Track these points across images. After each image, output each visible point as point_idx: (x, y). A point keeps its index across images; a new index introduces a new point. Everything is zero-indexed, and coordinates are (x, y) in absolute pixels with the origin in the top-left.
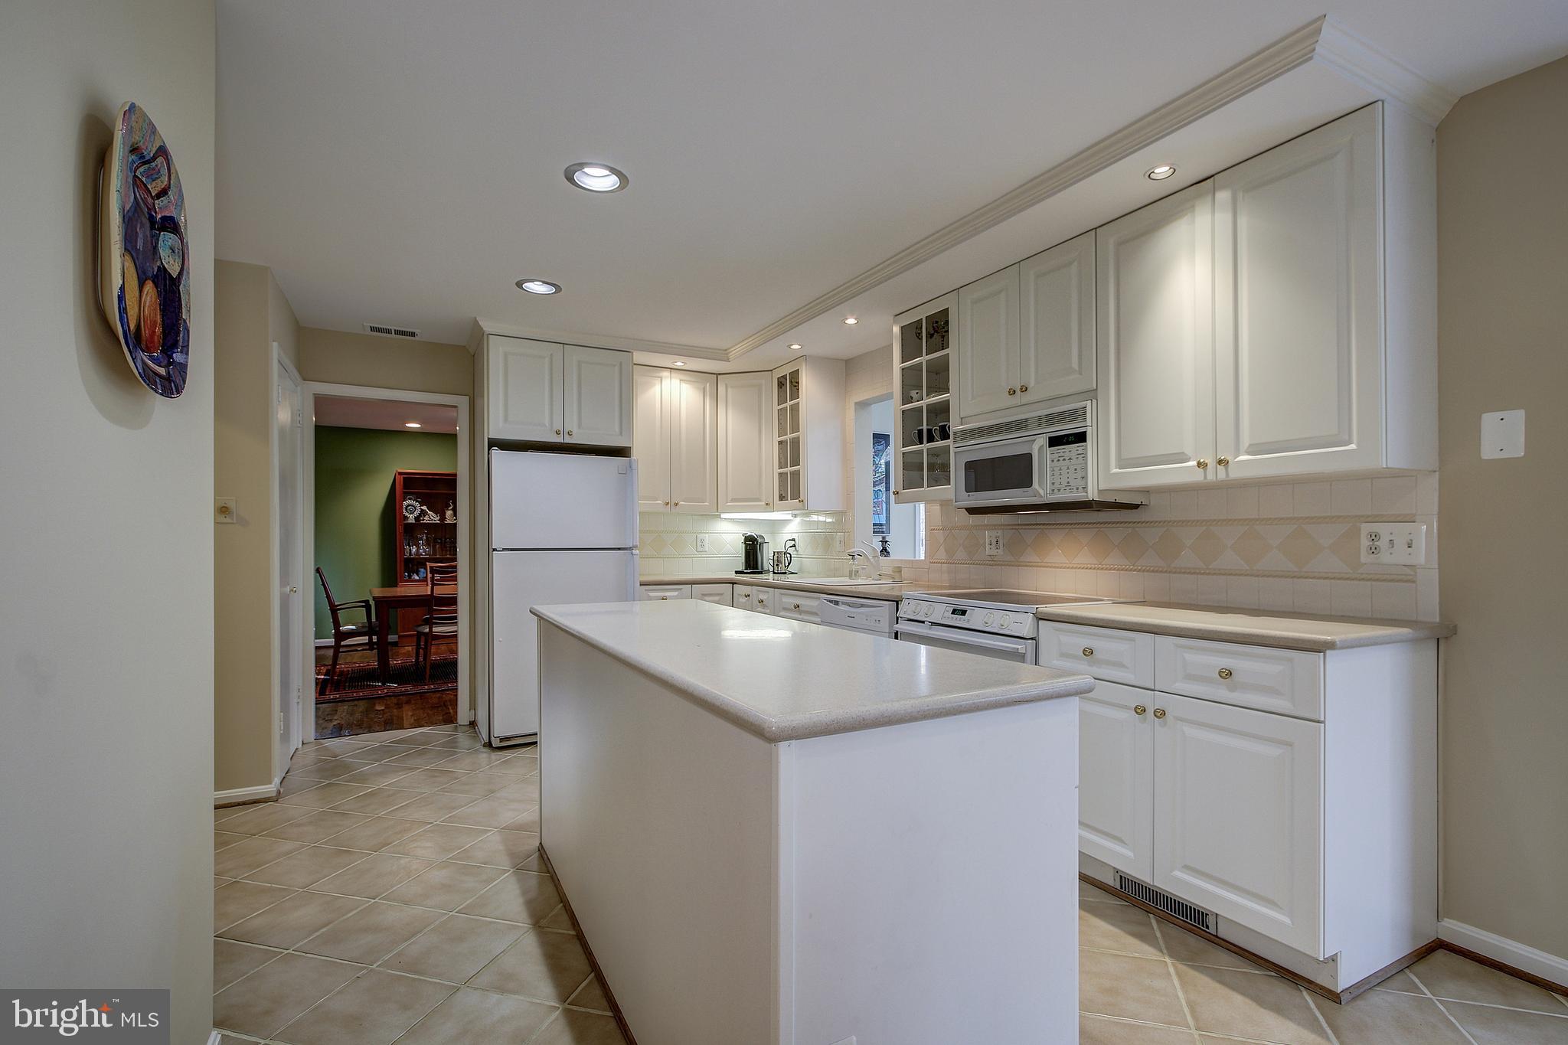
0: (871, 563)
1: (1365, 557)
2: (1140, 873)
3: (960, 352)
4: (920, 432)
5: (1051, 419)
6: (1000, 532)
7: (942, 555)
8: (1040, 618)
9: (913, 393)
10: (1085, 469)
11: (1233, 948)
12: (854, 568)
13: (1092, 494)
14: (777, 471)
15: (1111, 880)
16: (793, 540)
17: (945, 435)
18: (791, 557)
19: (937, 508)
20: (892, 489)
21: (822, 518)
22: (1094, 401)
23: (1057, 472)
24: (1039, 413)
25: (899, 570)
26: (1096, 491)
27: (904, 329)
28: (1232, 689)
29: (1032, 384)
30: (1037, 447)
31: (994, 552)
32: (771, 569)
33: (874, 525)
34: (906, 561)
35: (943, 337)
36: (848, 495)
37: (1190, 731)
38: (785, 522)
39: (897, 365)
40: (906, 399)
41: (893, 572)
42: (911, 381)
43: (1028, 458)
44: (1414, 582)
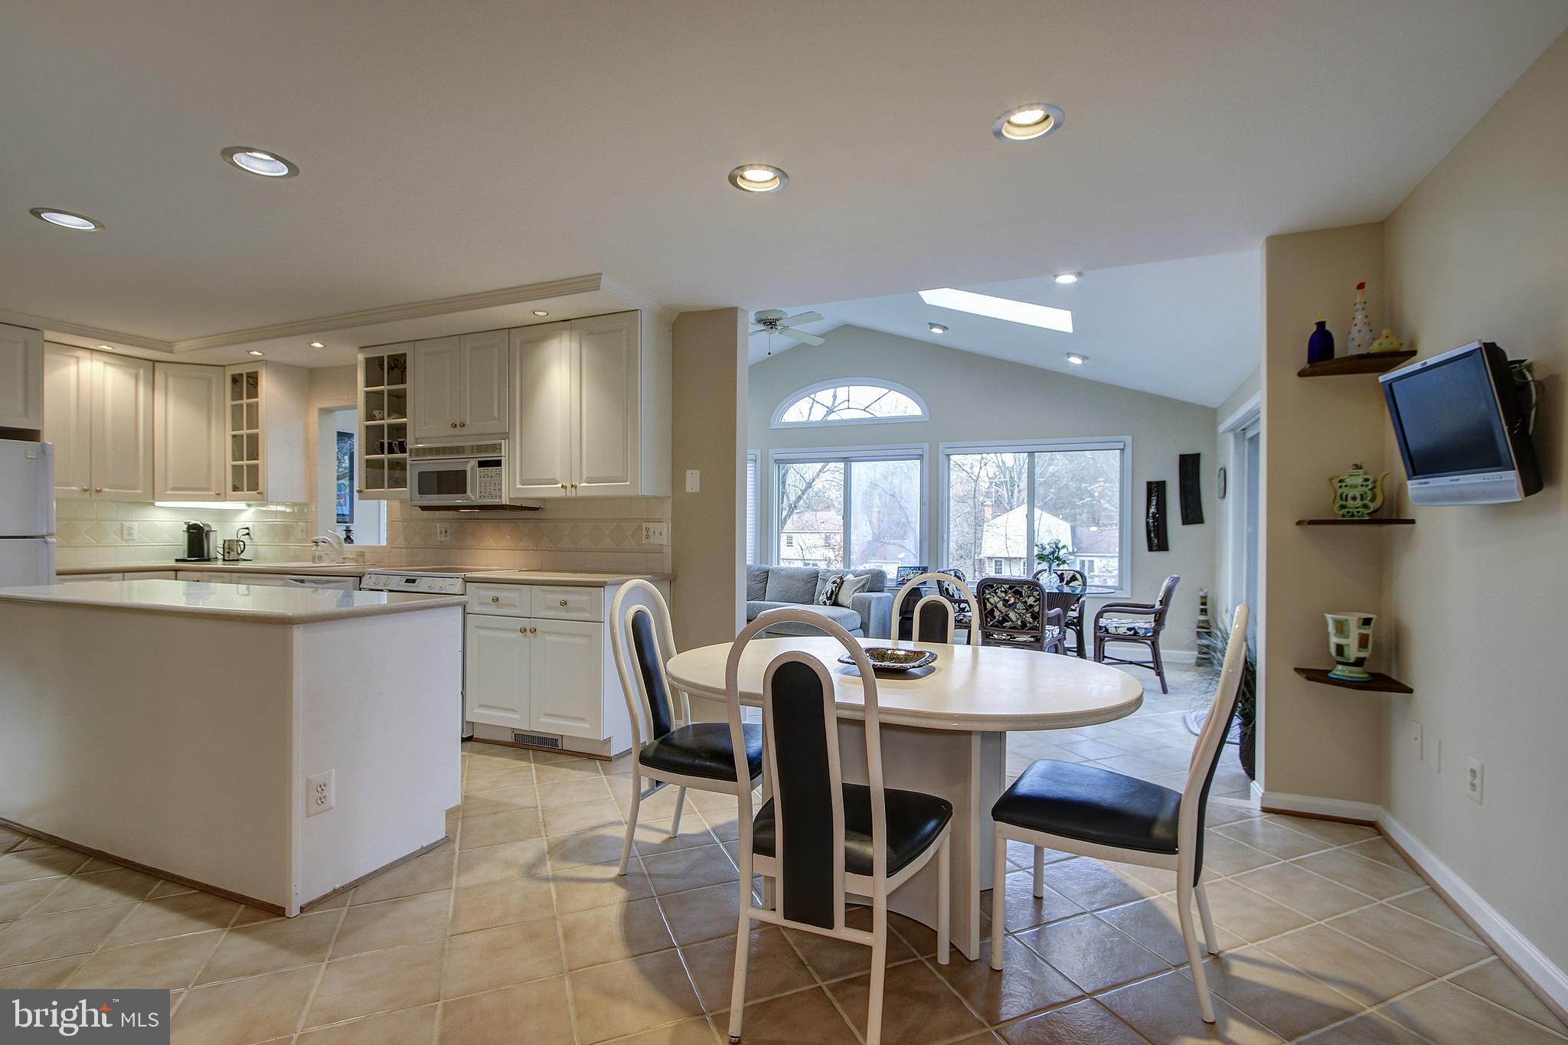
0: (335, 549)
1: (644, 541)
2: (524, 726)
3: (415, 386)
4: (382, 444)
5: (480, 449)
6: (448, 524)
7: (401, 541)
8: (466, 581)
9: (376, 413)
10: (500, 484)
11: (569, 753)
12: (317, 554)
13: (505, 501)
14: (230, 463)
15: (509, 738)
16: (247, 528)
17: (403, 449)
18: (244, 545)
19: (396, 504)
20: (356, 487)
21: (280, 508)
22: (507, 440)
23: (483, 486)
24: (472, 444)
25: (362, 554)
26: (508, 499)
27: (368, 361)
28: (567, 611)
29: (468, 422)
30: (471, 466)
31: (443, 538)
32: (220, 557)
33: (338, 515)
34: (370, 547)
35: (402, 372)
36: (311, 489)
37: (548, 638)
38: (241, 511)
39: (361, 388)
40: (370, 417)
41: (357, 556)
42: (373, 403)
43: (463, 474)
44: (662, 553)
